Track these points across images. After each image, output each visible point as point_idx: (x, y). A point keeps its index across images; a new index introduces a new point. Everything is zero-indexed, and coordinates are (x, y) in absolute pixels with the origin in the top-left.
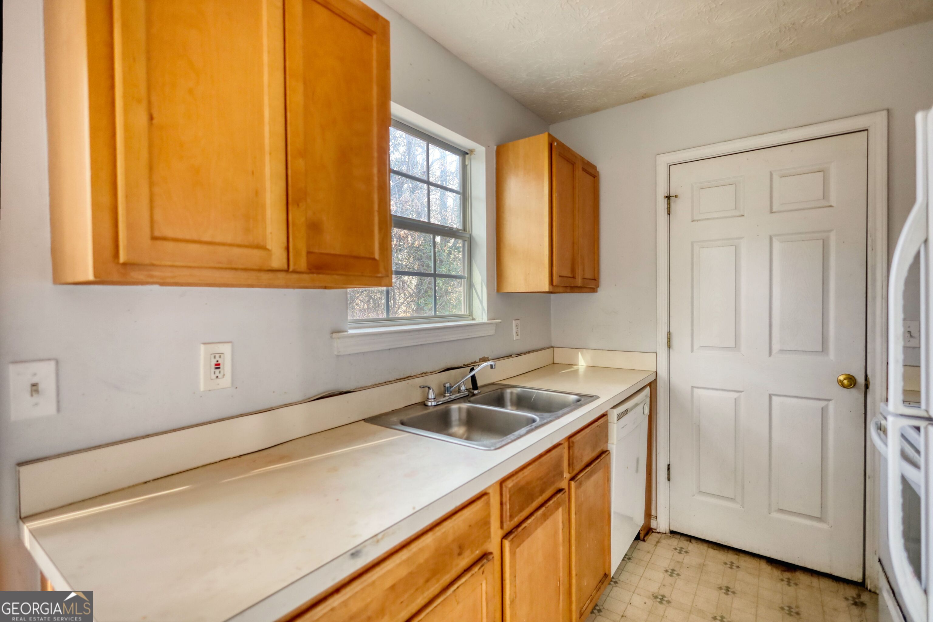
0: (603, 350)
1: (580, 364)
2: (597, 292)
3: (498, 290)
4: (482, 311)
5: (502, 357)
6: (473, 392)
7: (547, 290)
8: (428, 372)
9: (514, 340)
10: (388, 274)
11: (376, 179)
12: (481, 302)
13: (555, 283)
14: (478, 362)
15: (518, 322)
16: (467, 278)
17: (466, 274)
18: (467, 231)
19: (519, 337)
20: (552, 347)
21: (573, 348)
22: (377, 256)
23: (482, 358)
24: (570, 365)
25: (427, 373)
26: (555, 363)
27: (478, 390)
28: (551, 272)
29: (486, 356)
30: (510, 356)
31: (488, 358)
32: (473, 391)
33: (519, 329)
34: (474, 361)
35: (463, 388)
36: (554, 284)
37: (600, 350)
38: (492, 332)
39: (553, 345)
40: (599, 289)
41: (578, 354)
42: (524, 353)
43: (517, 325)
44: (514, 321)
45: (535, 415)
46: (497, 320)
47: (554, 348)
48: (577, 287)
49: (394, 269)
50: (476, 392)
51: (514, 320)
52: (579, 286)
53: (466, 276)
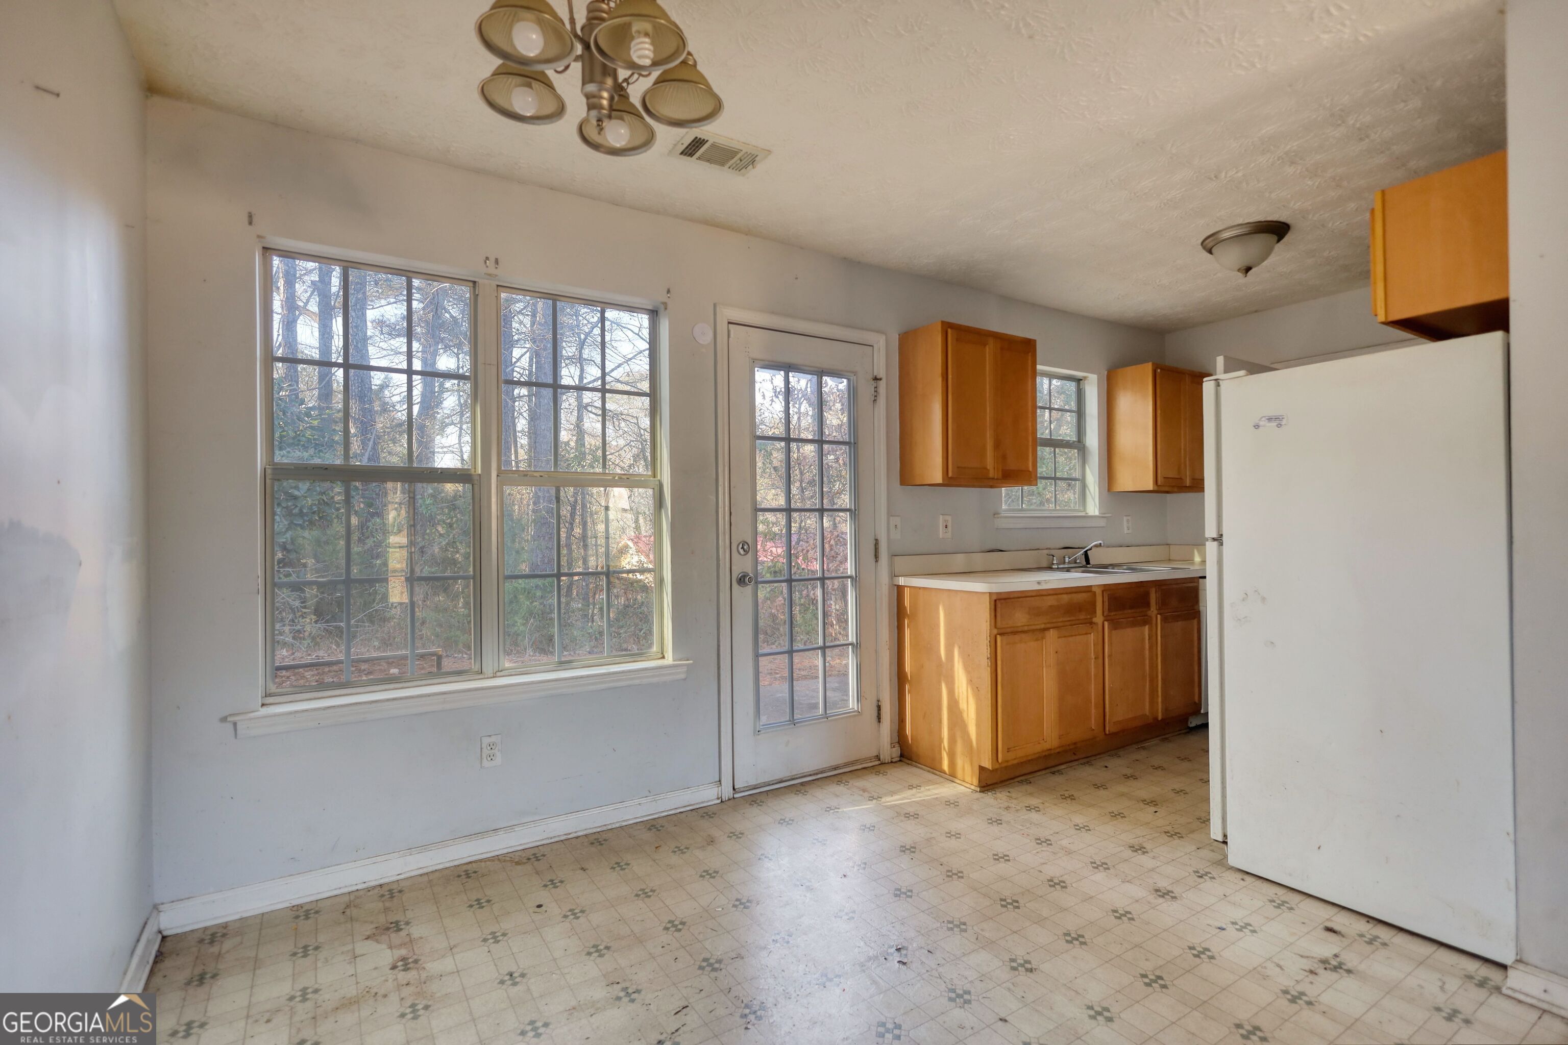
2: (1201, 492)
3: (1109, 490)
4: (1095, 507)
7: (1151, 488)
9: (1125, 533)
10: (1036, 478)
11: (1030, 428)
12: (1094, 500)
13: (1159, 483)
15: (1129, 518)
16: (1081, 480)
17: (1080, 477)
18: (1081, 443)
19: (1130, 531)
20: (1167, 544)
22: (1031, 469)
28: (1155, 475)
33: (1130, 524)
38: (1103, 524)
39: (1169, 542)
40: (1202, 490)
42: (1136, 546)
43: (1128, 521)
46: (1108, 513)
47: (1170, 546)
49: (1038, 475)
51: (1125, 516)
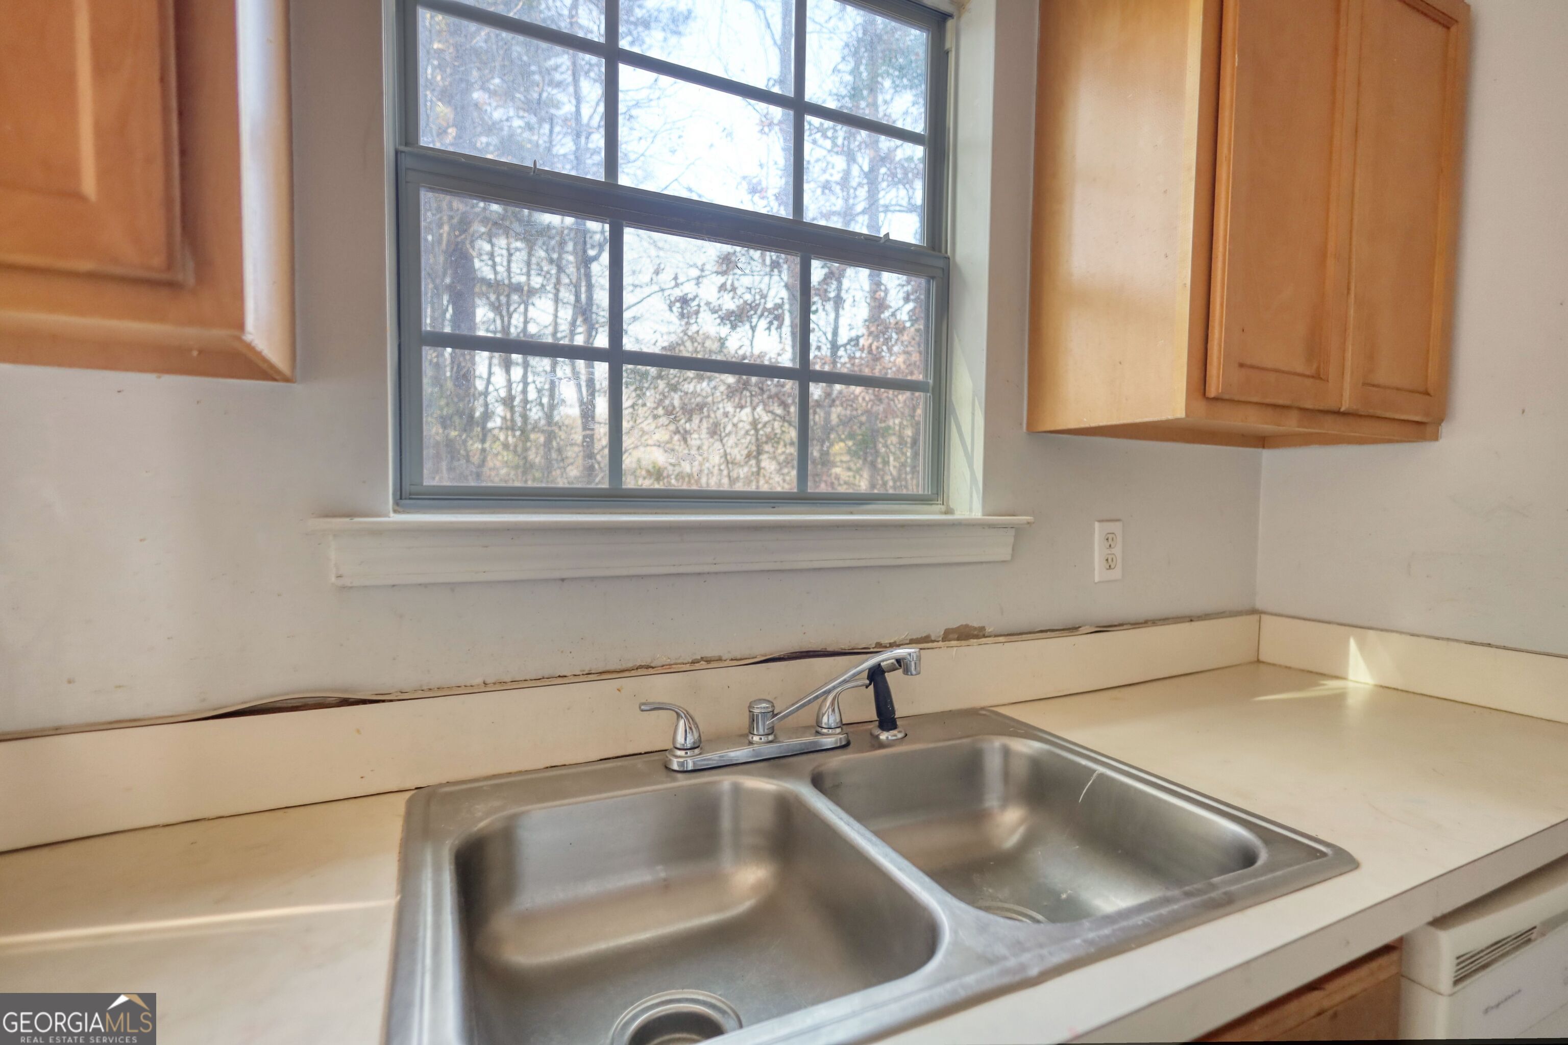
0: (1448, 639)
1: (1351, 676)
2: (1435, 437)
3: (1032, 425)
4: (971, 488)
5: (1042, 631)
6: (877, 737)
8: (724, 658)
9: (1097, 580)
12: (969, 460)
13: (1215, 389)
14: (941, 639)
15: (1114, 527)
16: (933, 389)
17: (930, 379)
18: (940, 251)
19: (1114, 574)
20: (1254, 611)
21: (1329, 623)
23: (958, 627)
24: (1314, 676)
25: (720, 659)
26: (1263, 662)
27: (894, 732)
28: (1199, 355)
29: (976, 624)
30: (1072, 629)
31: (982, 629)
32: (877, 731)
33: (1118, 550)
34: (924, 635)
35: (828, 719)
36: (1212, 392)
37: (1438, 639)
38: (1004, 553)
39: (1259, 605)
40: (1445, 428)
41: (1348, 642)
42: (1132, 624)
43: (1109, 539)
44: (1097, 524)
45: (941, 903)
46: (1021, 515)
47: (1263, 616)
48: (1338, 413)
50: (884, 736)
51: (1099, 521)
52: (1343, 409)
53: (929, 383)
